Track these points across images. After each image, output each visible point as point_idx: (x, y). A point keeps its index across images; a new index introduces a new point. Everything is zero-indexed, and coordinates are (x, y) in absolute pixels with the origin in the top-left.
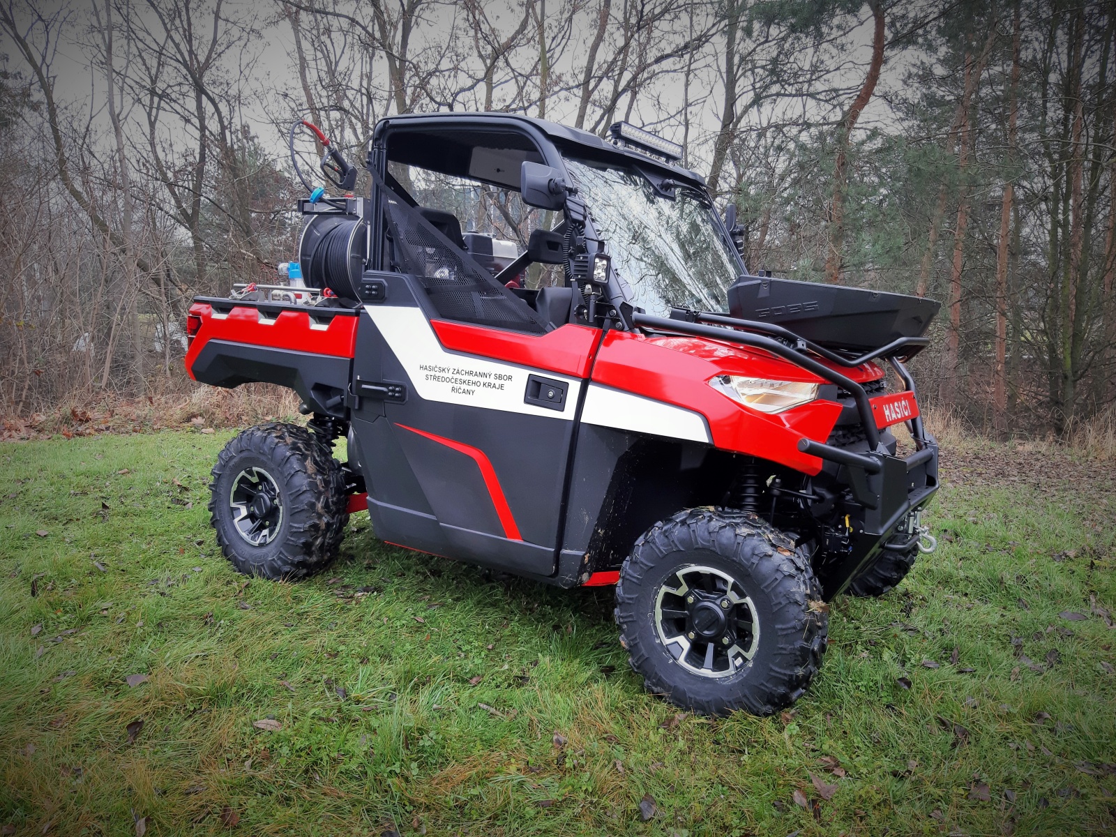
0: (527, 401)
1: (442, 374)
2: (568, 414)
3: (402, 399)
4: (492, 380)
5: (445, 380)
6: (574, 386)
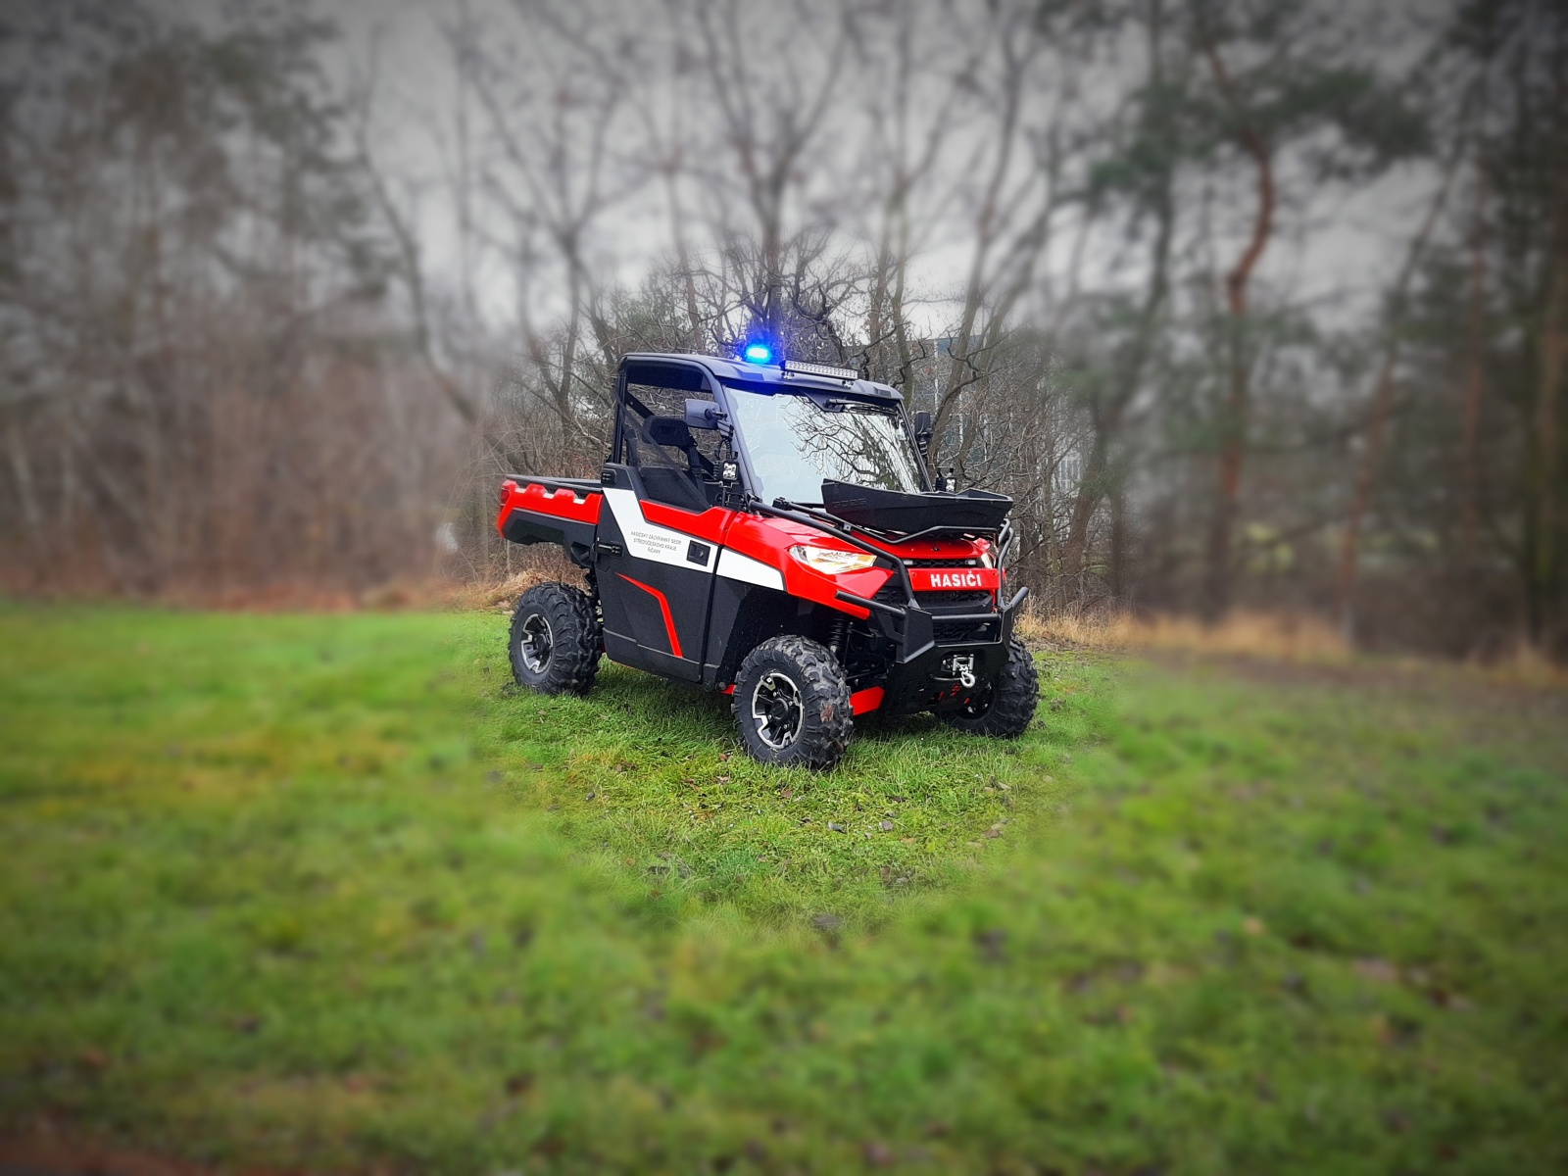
0: (688, 559)
1: (644, 538)
2: (709, 569)
3: (620, 555)
4: (670, 544)
5: (644, 542)
6: (714, 549)
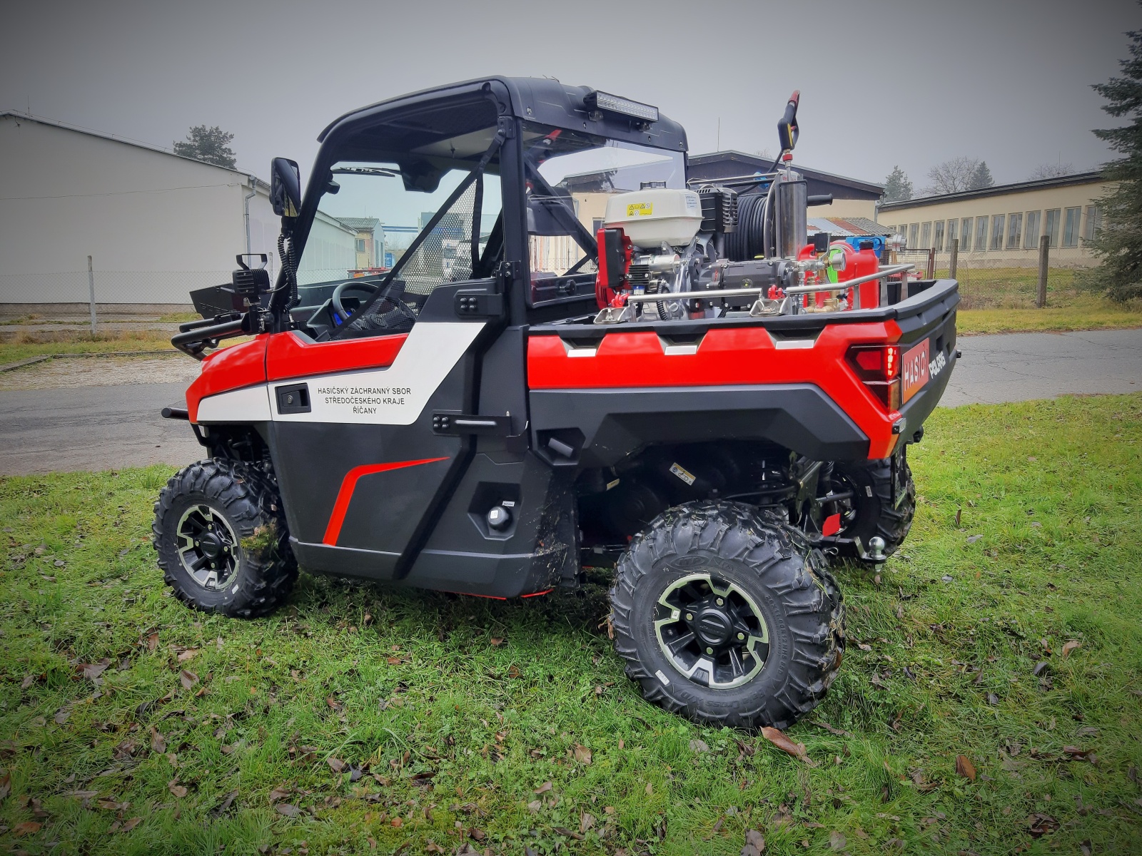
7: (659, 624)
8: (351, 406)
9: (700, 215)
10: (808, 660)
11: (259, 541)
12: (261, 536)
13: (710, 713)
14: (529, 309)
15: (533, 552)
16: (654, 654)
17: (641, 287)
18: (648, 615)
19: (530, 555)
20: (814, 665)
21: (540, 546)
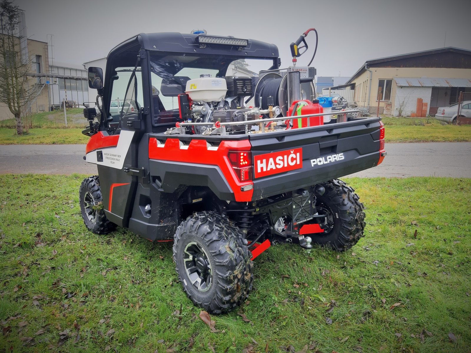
7: (185, 260)
8: (110, 160)
9: (226, 89)
10: (221, 285)
11: (99, 207)
12: (100, 205)
13: (197, 300)
14: (153, 127)
15: (159, 224)
16: (183, 272)
17: (190, 119)
18: (182, 256)
19: (157, 225)
20: (224, 288)
21: (161, 222)
